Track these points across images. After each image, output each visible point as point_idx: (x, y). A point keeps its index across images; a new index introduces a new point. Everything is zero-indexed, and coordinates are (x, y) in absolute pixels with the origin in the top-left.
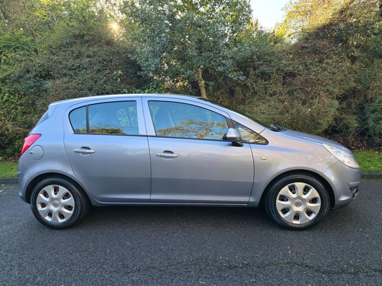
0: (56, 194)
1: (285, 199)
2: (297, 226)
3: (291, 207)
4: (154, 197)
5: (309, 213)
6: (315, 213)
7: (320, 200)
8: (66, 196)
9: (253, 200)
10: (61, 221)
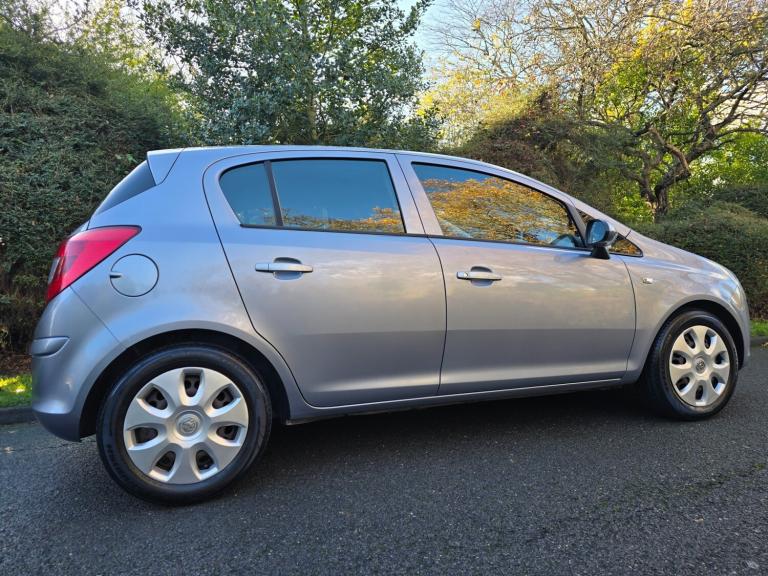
0: (191, 394)
1: (680, 359)
2: (703, 410)
3: (691, 374)
4: (447, 379)
5: (715, 381)
6: (723, 382)
7: (727, 356)
8: (223, 398)
9: (631, 366)
10: (202, 476)
